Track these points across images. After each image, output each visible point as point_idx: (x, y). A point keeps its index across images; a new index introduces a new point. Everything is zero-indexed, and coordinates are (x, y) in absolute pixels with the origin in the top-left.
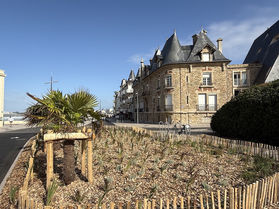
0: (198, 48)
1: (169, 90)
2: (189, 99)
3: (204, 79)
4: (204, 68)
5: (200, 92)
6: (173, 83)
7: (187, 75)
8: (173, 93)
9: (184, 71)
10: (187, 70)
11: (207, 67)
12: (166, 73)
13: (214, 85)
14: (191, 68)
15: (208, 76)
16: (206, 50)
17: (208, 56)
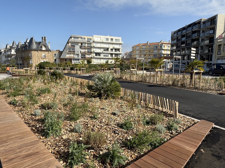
0: (41, 44)
1: (31, 58)
2: (38, 61)
3: (43, 55)
4: (43, 52)
5: (42, 60)
6: (33, 56)
7: (37, 54)
8: (33, 59)
9: (36, 52)
10: (37, 52)
11: (44, 52)
12: (30, 52)
13: (46, 58)
14: (39, 51)
15: (44, 54)
16: (44, 46)
17: (44, 48)
